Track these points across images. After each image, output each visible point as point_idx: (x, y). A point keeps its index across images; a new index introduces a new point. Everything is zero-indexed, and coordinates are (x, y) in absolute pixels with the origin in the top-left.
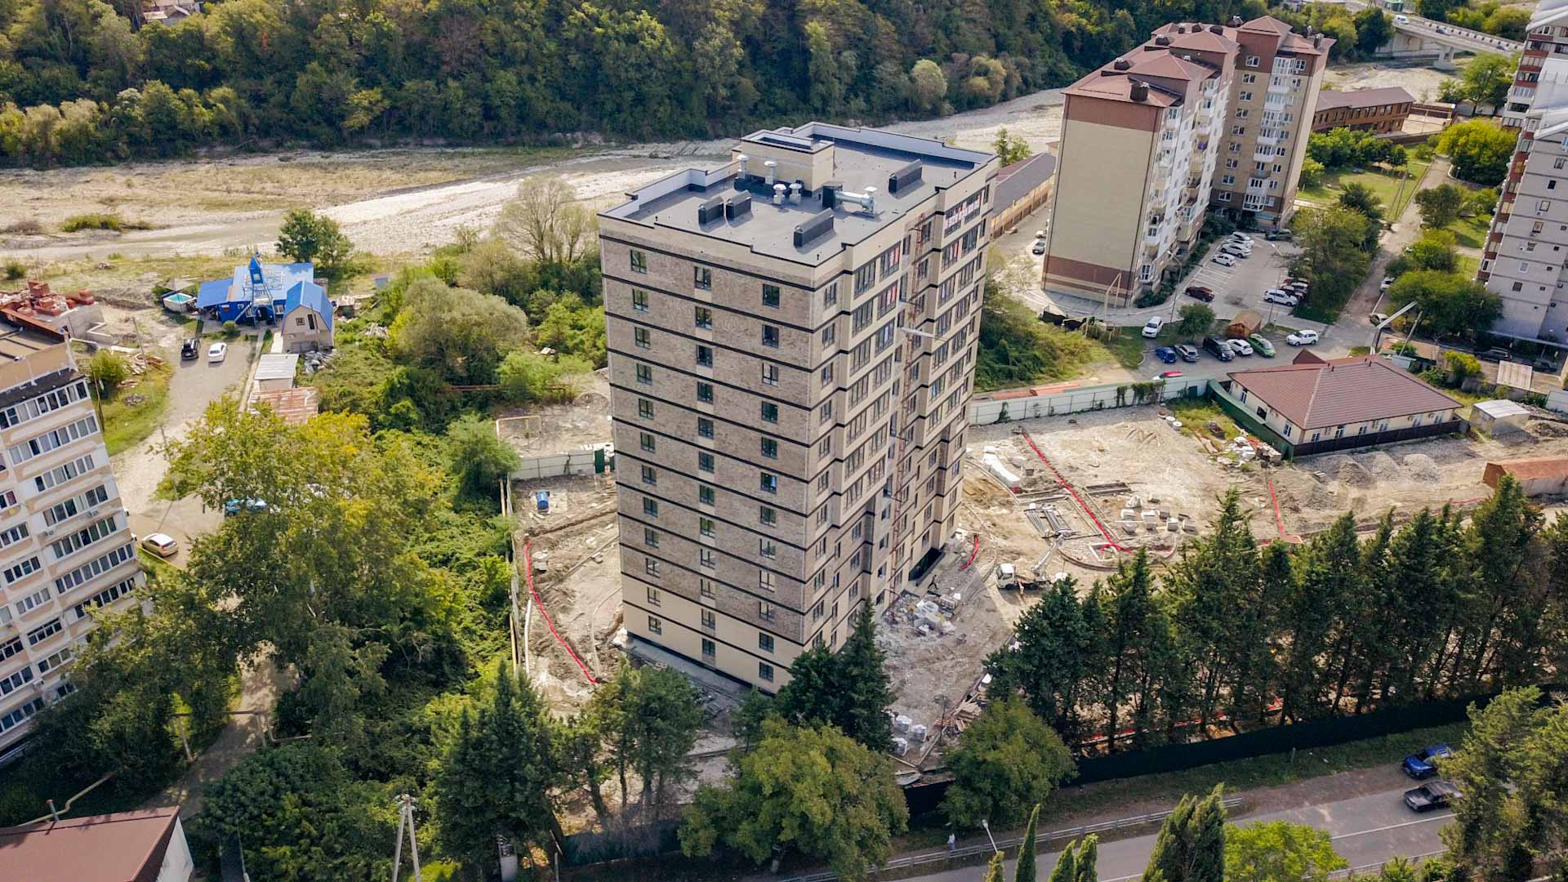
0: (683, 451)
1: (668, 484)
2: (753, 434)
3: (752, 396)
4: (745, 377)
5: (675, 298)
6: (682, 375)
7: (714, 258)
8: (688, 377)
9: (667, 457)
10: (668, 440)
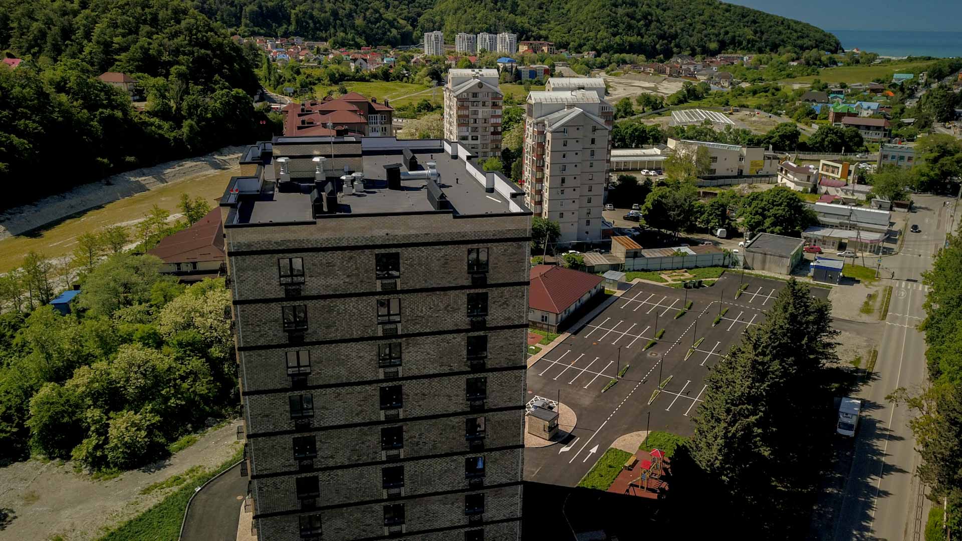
0: (361, 476)
1: (339, 523)
2: (455, 420)
3: (453, 378)
4: (445, 360)
5: (348, 300)
6: (358, 388)
7: (404, 237)
8: (368, 387)
9: (337, 491)
10: (340, 472)
